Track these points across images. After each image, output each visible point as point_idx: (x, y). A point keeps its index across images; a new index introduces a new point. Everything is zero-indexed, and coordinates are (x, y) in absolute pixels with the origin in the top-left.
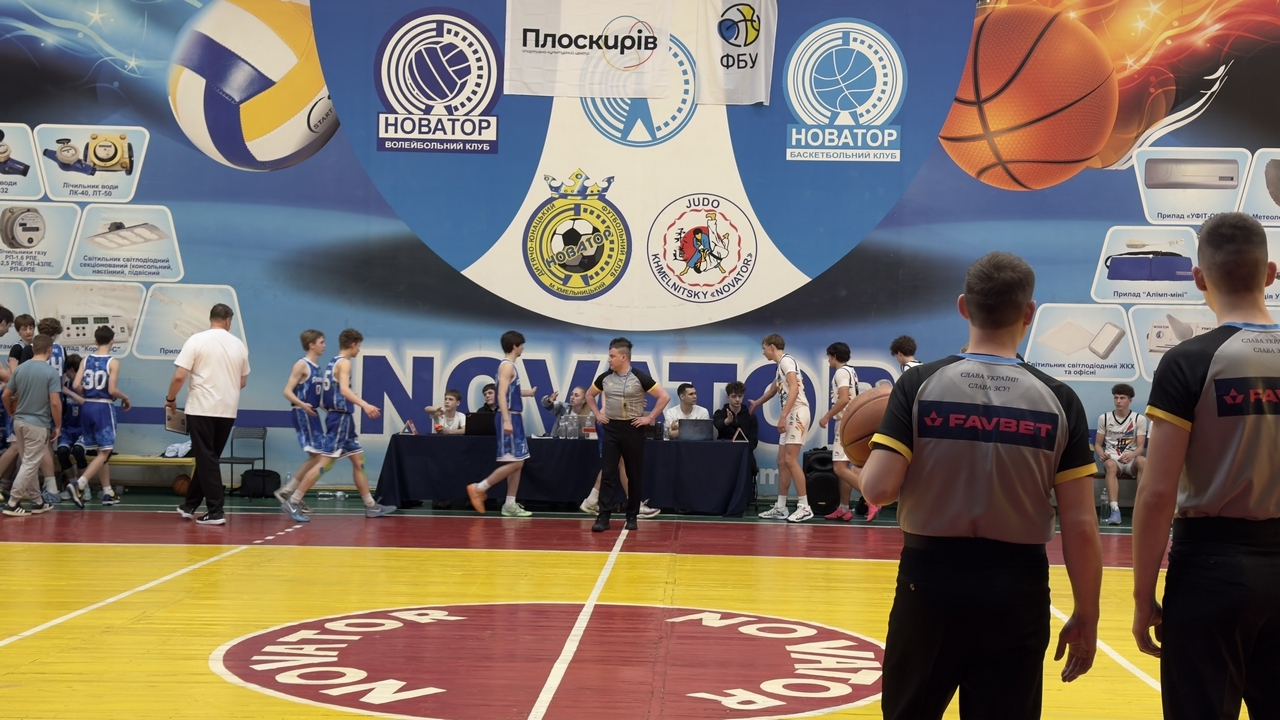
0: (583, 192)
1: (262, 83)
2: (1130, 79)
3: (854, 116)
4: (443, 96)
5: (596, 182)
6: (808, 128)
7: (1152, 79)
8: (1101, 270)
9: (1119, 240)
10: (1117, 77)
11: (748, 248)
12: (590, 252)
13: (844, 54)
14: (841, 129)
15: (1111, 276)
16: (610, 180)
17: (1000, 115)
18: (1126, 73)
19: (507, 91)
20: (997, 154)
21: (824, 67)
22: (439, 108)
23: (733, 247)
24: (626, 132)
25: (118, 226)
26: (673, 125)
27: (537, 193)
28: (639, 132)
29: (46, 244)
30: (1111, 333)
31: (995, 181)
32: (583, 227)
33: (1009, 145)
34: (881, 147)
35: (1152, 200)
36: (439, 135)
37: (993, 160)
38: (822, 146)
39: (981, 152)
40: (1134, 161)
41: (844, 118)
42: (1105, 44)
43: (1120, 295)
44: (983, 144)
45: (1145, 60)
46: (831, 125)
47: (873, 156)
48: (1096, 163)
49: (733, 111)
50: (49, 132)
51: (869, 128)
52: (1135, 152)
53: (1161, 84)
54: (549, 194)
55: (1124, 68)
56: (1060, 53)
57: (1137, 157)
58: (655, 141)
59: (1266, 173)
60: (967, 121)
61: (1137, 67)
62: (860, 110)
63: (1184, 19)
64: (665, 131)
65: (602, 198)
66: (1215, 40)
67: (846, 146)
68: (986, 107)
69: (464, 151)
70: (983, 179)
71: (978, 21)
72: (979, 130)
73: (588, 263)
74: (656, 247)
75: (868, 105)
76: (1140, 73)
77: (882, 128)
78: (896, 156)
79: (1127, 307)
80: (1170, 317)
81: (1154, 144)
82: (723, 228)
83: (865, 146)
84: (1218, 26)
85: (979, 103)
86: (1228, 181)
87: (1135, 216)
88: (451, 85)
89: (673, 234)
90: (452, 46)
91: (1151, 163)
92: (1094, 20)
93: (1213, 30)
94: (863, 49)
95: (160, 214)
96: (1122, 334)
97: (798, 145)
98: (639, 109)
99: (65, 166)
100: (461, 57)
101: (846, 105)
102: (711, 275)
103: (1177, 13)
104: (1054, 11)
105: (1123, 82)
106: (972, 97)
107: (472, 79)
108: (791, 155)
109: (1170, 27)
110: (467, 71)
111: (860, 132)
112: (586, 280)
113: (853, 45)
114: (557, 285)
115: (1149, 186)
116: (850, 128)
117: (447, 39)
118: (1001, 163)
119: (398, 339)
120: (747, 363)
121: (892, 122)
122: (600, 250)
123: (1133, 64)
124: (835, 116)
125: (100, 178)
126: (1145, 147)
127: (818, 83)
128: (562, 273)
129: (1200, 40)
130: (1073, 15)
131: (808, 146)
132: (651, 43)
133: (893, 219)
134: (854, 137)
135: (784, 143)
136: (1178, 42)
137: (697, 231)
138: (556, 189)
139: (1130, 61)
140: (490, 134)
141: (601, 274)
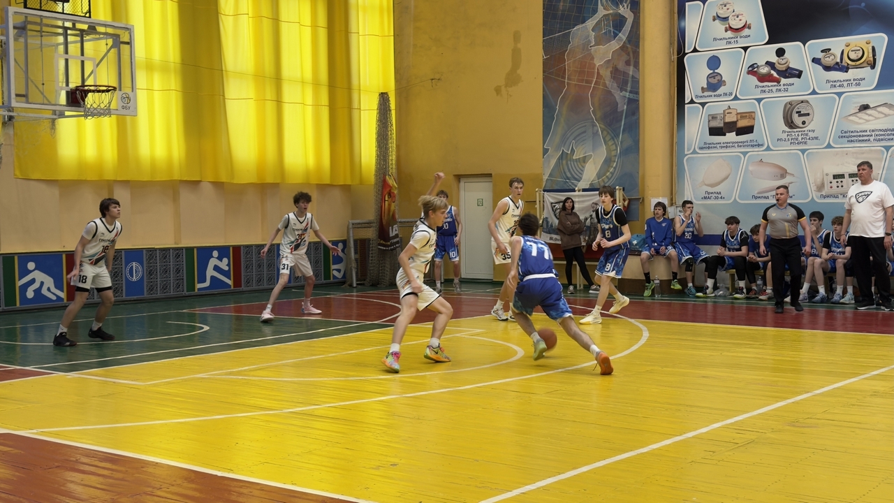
25: (865, 107)
29: (814, 124)
50: (816, 45)
99: (827, 68)
125: (852, 74)
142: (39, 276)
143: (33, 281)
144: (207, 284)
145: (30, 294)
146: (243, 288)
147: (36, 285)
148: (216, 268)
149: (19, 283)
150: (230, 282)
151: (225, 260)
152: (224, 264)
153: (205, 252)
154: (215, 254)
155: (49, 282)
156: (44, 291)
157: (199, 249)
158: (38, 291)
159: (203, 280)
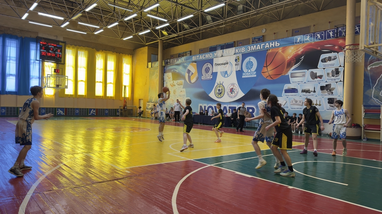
0: (220, 84)
1: (192, 74)
2: (289, 60)
3: (251, 70)
4: (207, 73)
5: (222, 83)
6: (245, 73)
7: (292, 60)
8: (284, 92)
9: (287, 86)
10: (287, 60)
11: (238, 91)
12: (221, 92)
13: (250, 61)
14: (249, 72)
15: (285, 93)
16: (223, 82)
17: (270, 68)
18: (288, 59)
19: (213, 72)
20: (269, 74)
21: (247, 64)
22: (207, 75)
23: (236, 90)
24: (225, 76)
26: (230, 74)
27: (216, 84)
28: (226, 76)
30: (285, 102)
31: (269, 78)
32: (220, 89)
33: (271, 73)
34: (254, 75)
35: (291, 80)
36: (207, 78)
37: (269, 75)
38: (247, 75)
39: (267, 74)
40: (289, 74)
41: (249, 71)
42: (285, 55)
43: (286, 95)
44: (267, 73)
45: (291, 57)
46: (248, 72)
47: (253, 76)
48: (283, 74)
49: (236, 72)
50: (177, 81)
51: (252, 72)
52: (289, 72)
53: (293, 61)
54: (217, 84)
55: (288, 58)
56: (278, 57)
57: (289, 73)
58: (228, 76)
59: (310, 74)
60: (265, 70)
61: (290, 58)
62: (251, 69)
63: (297, 49)
64: (229, 75)
65: (222, 85)
66: (302, 52)
67: (249, 75)
68: (268, 67)
69: (209, 80)
70: (267, 78)
71: (267, 54)
72: (266, 71)
73: (221, 93)
74: (228, 91)
75: (252, 69)
76: (290, 59)
77: (254, 72)
78: (255, 76)
79: (287, 97)
80: (294, 99)
81: (292, 71)
82: (235, 88)
83: (252, 75)
84: (302, 49)
85: (267, 67)
86: (304, 76)
87: (289, 82)
88: (208, 72)
89: (229, 89)
90: (208, 67)
91: (292, 74)
92: (283, 51)
93: (302, 50)
94: (252, 60)
95: (184, 90)
96: (287, 102)
97: (244, 76)
98: (226, 72)
99: (178, 85)
100: (209, 68)
101: (250, 69)
102: (233, 94)
103: (296, 48)
104: (278, 51)
105: (287, 61)
106: (266, 66)
107: (210, 71)
108: (243, 77)
109: (295, 51)
110: (210, 70)
111: (251, 73)
112: (220, 95)
113: (251, 60)
114: (217, 96)
115: (291, 77)
116: (250, 72)
117: (208, 66)
118: (270, 76)
119: (203, 103)
120: (237, 107)
121: (255, 71)
122: (222, 91)
123: (289, 58)
124: (248, 71)
125: (180, 86)
126: (291, 71)
127: (246, 66)
128: (218, 95)
129: (299, 52)
130: (280, 51)
131: (245, 75)
132: (227, 63)
133: (255, 85)
134: (250, 73)
135: (242, 75)
136: (296, 53)
137: (232, 88)
138: (218, 84)
139: (289, 57)
140: (211, 78)
141: (222, 95)
142: (60, 111)
143: (59, 112)
144: (91, 114)
145: (59, 113)
146: (98, 115)
147: (60, 112)
148: (93, 112)
149: (57, 112)
150: (95, 114)
151: (95, 111)
152: (94, 111)
153: (91, 109)
154: (93, 110)
155: (62, 112)
156: (61, 113)
157: (89, 109)
158: (60, 113)
159: (90, 113)
